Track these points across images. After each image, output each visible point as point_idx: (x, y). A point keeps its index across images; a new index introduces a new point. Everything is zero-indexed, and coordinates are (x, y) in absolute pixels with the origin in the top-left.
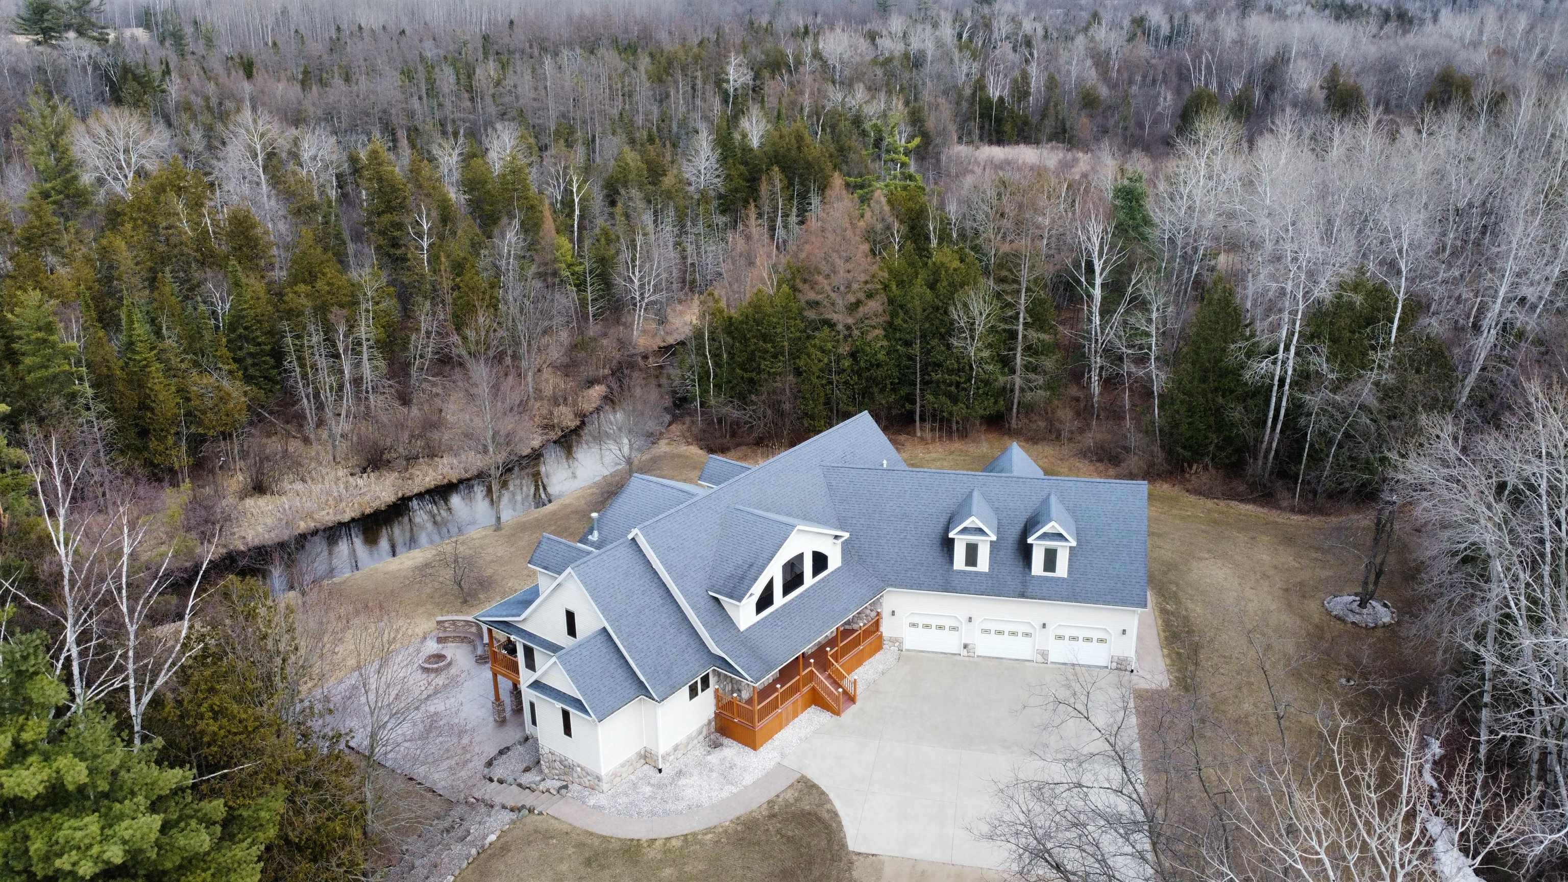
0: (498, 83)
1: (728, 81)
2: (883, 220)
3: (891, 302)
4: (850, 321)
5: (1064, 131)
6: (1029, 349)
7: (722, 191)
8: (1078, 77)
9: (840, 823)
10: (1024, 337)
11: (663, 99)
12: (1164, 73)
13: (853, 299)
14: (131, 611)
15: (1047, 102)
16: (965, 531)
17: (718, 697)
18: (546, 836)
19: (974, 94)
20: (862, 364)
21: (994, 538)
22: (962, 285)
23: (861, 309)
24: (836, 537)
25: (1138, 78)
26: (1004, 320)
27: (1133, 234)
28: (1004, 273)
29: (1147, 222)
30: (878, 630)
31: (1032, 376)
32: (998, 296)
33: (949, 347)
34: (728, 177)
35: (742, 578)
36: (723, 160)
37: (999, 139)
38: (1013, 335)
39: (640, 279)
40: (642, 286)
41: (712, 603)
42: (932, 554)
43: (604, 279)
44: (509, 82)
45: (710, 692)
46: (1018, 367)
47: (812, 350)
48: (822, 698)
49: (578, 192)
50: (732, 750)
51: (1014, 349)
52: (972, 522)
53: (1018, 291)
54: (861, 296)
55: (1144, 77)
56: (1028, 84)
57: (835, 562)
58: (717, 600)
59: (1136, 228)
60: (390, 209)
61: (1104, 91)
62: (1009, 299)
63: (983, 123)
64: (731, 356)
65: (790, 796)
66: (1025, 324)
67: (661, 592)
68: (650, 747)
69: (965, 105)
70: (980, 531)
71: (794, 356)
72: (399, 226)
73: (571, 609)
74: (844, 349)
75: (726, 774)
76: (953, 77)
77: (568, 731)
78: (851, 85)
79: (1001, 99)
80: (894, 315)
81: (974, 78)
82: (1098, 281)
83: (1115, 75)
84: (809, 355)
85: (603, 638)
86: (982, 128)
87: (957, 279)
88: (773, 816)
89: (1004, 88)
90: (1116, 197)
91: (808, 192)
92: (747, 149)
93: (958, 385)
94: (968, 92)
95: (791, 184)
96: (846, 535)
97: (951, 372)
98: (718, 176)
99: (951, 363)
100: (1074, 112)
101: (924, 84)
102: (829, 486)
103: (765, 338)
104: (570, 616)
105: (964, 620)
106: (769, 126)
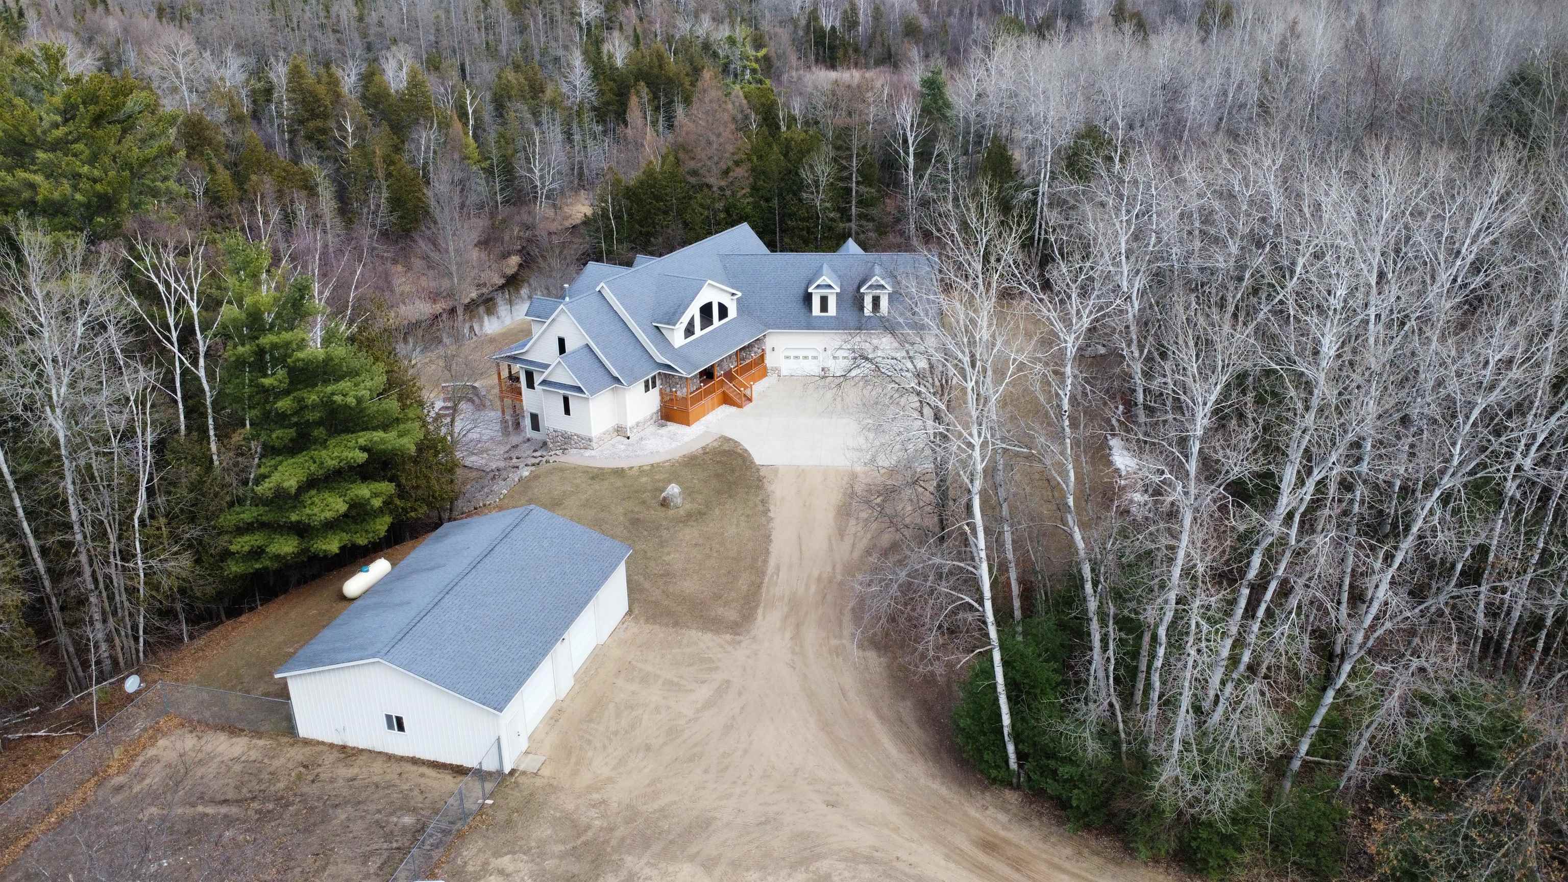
0: (361, 19)
1: (580, 15)
2: (742, 111)
3: (753, 170)
4: (723, 183)
5: (890, 56)
6: (861, 203)
7: (596, 104)
8: (901, 10)
9: (749, 455)
10: (857, 192)
11: (523, 29)
12: (979, 6)
13: (724, 167)
14: (321, 293)
15: (874, 33)
16: (818, 287)
17: (662, 393)
18: (562, 470)
19: (808, 25)
20: (735, 217)
21: (838, 290)
22: (808, 151)
23: (731, 174)
24: (733, 294)
25: (957, 11)
26: (841, 179)
27: (936, 115)
28: (840, 142)
29: (948, 105)
30: (763, 361)
31: (864, 223)
32: (835, 160)
33: (800, 200)
34: (601, 93)
35: (674, 314)
36: (595, 77)
37: (832, 63)
38: (848, 190)
39: (541, 170)
40: (542, 177)
41: (655, 330)
42: (797, 307)
43: (508, 171)
44: (373, 18)
45: (657, 390)
46: (853, 218)
47: (695, 206)
48: (731, 398)
49: (471, 104)
50: (673, 427)
51: (850, 202)
52: (824, 279)
53: (851, 156)
54: (730, 163)
55: (962, 10)
56: (857, 17)
57: (732, 313)
58: (657, 327)
59: (938, 110)
60: (314, 116)
61: (924, 22)
62: (844, 163)
63: (818, 50)
64: (630, 215)
65: (715, 444)
66: (858, 183)
67: (621, 324)
68: (622, 423)
69: (801, 33)
70: (830, 286)
71: (680, 213)
72: (324, 131)
73: (562, 336)
74: (720, 205)
75: (672, 438)
76: (788, 10)
77: (567, 411)
78: (696, 16)
79: (833, 28)
80: (756, 178)
81: (807, 11)
82: (911, 150)
83: (936, 8)
84: (693, 210)
85: (587, 350)
86: (817, 54)
87: (804, 147)
88: (705, 453)
89: (835, 19)
90: (923, 86)
91: (673, 101)
92: (613, 68)
93: (808, 229)
94: (803, 22)
95: (656, 97)
96: (739, 294)
97: (803, 219)
98: (592, 91)
99: (803, 213)
100: (899, 41)
101: (763, 16)
102: (725, 267)
103: (658, 198)
104: (562, 342)
105: (821, 349)
106: (631, 48)
